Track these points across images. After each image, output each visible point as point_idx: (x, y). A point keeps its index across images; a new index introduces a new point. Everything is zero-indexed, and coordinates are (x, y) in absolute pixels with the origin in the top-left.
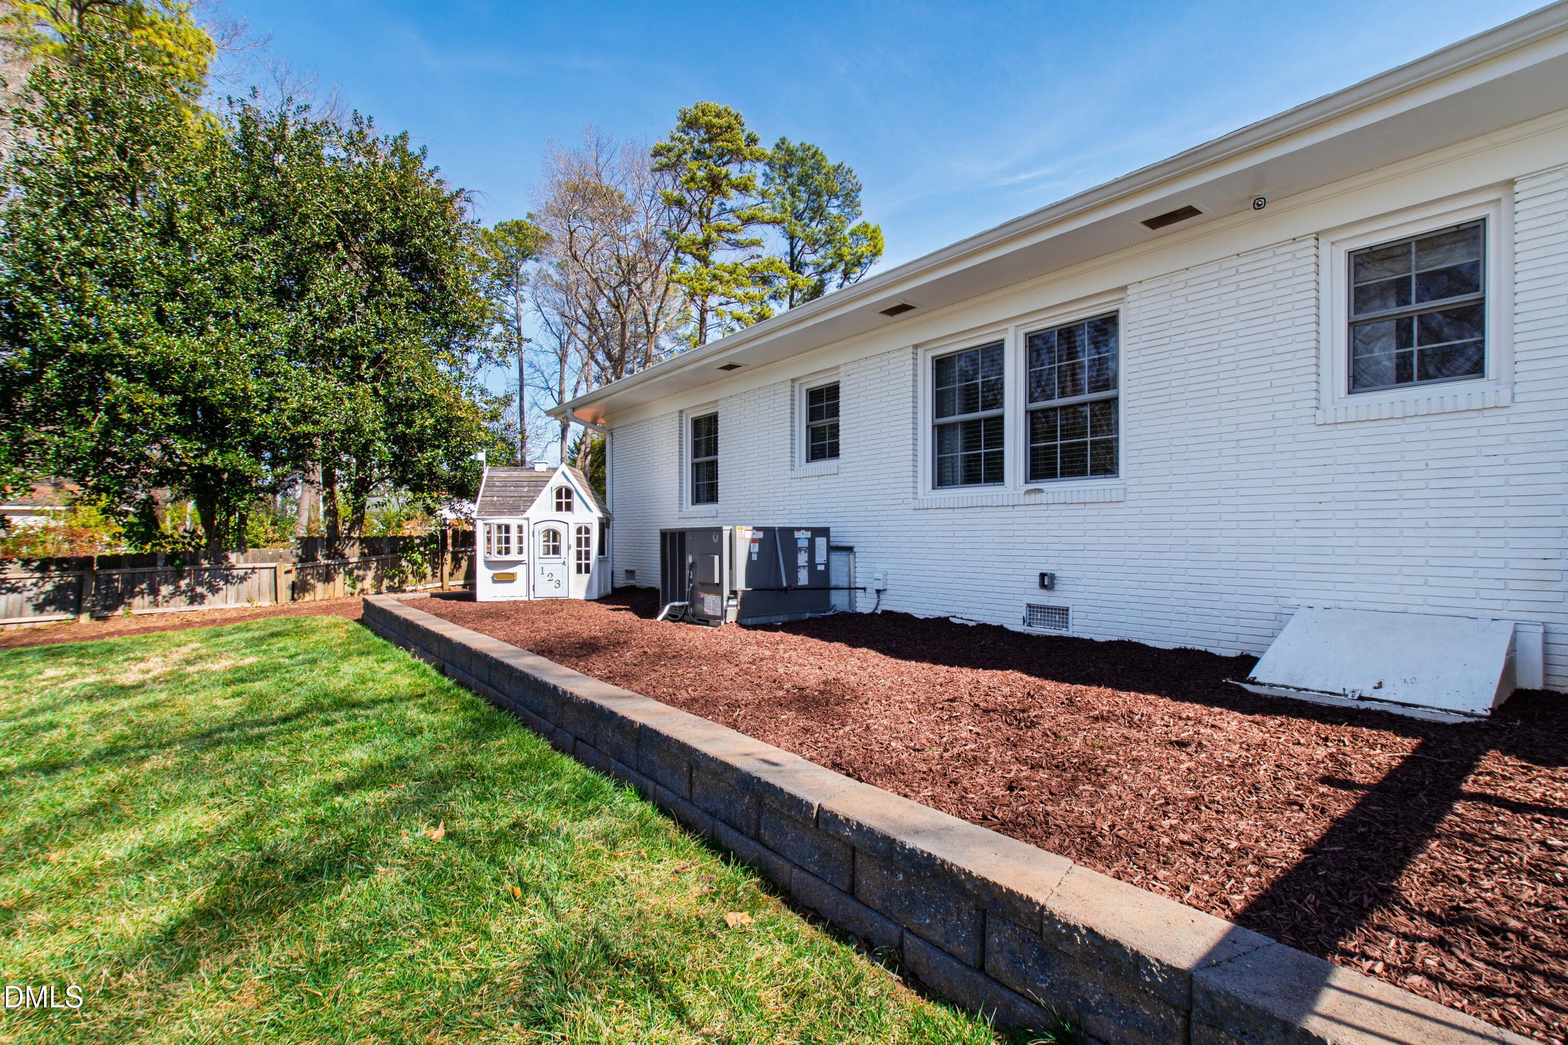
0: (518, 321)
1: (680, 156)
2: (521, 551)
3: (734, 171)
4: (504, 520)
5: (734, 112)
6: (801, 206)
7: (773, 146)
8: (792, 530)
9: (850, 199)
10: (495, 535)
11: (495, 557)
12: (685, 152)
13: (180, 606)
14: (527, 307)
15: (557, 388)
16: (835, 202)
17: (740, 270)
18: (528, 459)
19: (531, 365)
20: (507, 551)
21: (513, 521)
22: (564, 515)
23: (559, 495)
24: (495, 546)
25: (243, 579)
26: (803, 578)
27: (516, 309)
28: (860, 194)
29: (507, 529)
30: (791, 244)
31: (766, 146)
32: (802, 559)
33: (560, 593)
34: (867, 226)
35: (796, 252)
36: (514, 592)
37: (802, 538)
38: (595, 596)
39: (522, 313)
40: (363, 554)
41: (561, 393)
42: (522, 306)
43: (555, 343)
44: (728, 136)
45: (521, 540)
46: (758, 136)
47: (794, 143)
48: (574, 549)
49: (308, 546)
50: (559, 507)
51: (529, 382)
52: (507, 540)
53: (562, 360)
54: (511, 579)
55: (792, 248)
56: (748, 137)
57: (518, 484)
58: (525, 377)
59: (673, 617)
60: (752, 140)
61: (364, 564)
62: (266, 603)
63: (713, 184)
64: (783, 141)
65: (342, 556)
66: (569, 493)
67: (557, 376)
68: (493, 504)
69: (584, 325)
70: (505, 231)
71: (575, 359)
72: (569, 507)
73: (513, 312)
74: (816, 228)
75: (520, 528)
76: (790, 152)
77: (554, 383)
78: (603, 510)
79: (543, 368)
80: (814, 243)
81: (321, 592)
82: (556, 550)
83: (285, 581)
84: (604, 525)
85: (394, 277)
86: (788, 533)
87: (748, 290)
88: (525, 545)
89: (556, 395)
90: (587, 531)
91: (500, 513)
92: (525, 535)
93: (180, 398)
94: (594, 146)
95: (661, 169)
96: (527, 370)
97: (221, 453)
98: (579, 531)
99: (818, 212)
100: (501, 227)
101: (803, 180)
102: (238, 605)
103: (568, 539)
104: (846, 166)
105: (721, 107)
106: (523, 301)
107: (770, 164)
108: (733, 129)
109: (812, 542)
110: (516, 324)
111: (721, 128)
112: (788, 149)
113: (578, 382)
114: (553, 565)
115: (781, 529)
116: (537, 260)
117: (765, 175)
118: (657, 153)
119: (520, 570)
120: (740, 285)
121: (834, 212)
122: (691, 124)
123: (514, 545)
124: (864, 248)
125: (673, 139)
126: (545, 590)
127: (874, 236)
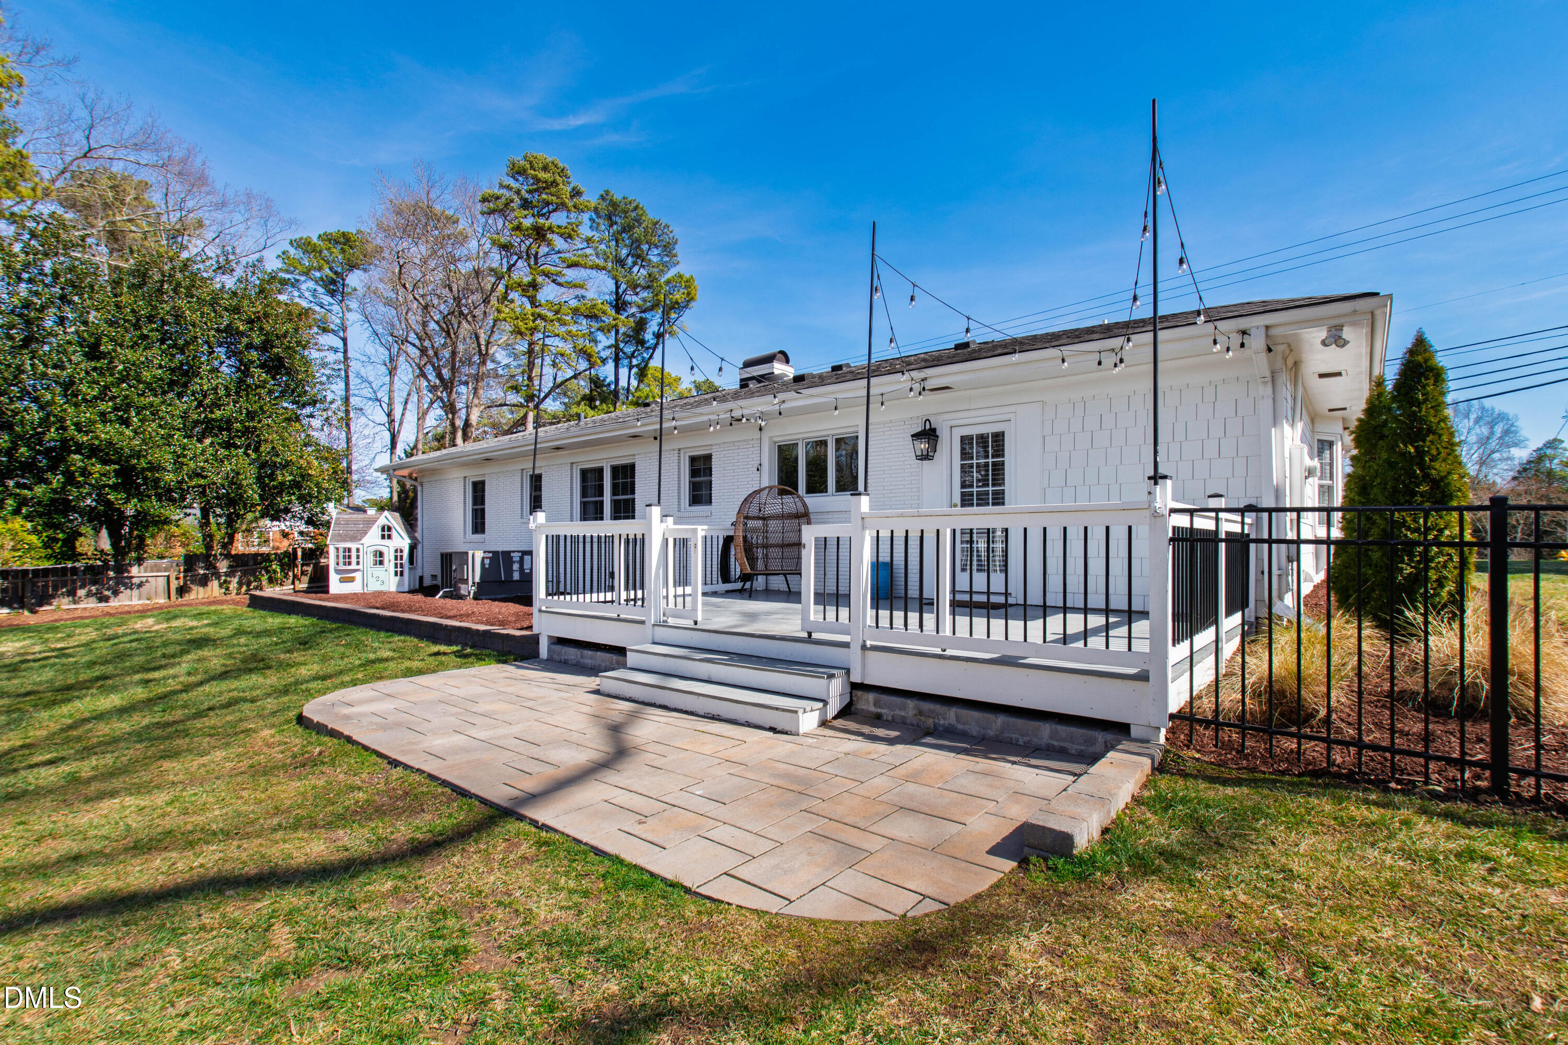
0: (344, 331)
1: (507, 205)
2: (358, 563)
3: (558, 219)
4: (348, 545)
5: (561, 165)
6: (624, 252)
7: (598, 196)
8: (509, 552)
9: (668, 249)
10: (341, 554)
11: (342, 567)
12: (512, 201)
13: (91, 604)
14: (353, 317)
15: (386, 399)
16: (656, 252)
17: (565, 309)
18: (354, 467)
19: (358, 375)
20: (350, 564)
21: (353, 546)
22: (386, 542)
23: (383, 529)
24: (341, 560)
25: (140, 585)
26: (516, 576)
27: (342, 319)
28: (677, 247)
29: (350, 550)
30: (616, 283)
31: (591, 198)
32: (516, 567)
33: (383, 588)
34: (681, 277)
35: (621, 291)
36: (355, 587)
37: (516, 557)
38: (406, 589)
39: (348, 323)
40: (230, 567)
41: (390, 404)
42: (349, 315)
43: (383, 354)
44: (553, 190)
45: (358, 557)
46: (582, 189)
47: (618, 197)
48: (393, 562)
49: (190, 561)
50: (383, 537)
51: (357, 392)
52: (350, 557)
53: (392, 372)
54: (352, 580)
55: (618, 287)
56: (574, 189)
57: (356, 523)
58: (352, 387)
59: (445, 596)
60: (576, 193)
61: (231, 573)
62: (162, 601)
63: (538, 234)
64: (607, 192)
65: (215, 568)
66: (389, 529)
67: (386, 388)
68: (340, 535)
69: (414, 345)
70: (330, 240)
71: (405, 373)
72: (389, 537)
73: (338, 321)
74: (640, 273)
75: (358, 550)
76: (614, 204)
77: (383, 395)
78: (412, 537)
79: (371, 379)
80: (634, 286)
81: (197, 593)
82: (381, 563)
83: (174, 584)
84: (412, 548)
85: (259, 374)
86: (507, 555)
87: (570, 328)
88: (361, 560)
89: (385, 406)
90: (402, 551)
91: (345, 541)
92: (361, 554)
93: (117, 467)
94: (425, 180)
95: (491, 212)
96: (353, 381)
97: (140, 501)
98: (396, 551)
99: (640, 257)
100: (328, 238)
101: (627, 229)
102: (141, 602)
103: (389, 556)
104: (664, 222)
105: (549, 159)
106: (349, 310)
107: (596, 210)
108: (558, 185)
109: (522, 559)
110: (341, 334)
111: (546, 182)
112: (611, 200)
113: (409, 395)
114: (379, 570)
115: (503, 552)
116: (365, 270)
117: (591, 220)
118: (484, 200)
119: (358, 575)
120: (563, 323)
121: (655, 259)
122: (517, 172)
123: (354, 559)
124: (678, 296)
125: (501, 186)
126: (374, 586)
127: (688, 283)
